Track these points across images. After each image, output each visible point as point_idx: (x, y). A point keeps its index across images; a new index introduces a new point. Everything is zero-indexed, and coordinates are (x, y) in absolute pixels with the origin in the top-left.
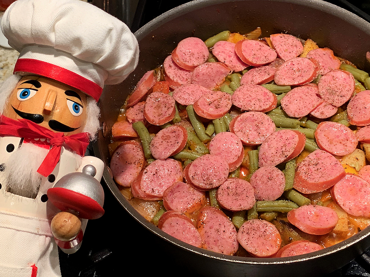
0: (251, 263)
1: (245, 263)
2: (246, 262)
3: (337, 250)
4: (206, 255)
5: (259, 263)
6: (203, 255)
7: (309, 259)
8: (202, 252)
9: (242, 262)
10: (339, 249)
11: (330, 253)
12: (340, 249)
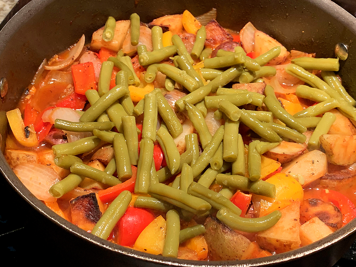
0: (170, 263)
1: (162, 262)
2: (164, 262)
3: (291, 257)
4: (107, 247)
5: (181, 265)
6: (104, 246)
7: (252, 265)
8: (103, 243)
9: (157, 261)
10: (293, 257)
11: (281, 261)
12: (295, 257)
